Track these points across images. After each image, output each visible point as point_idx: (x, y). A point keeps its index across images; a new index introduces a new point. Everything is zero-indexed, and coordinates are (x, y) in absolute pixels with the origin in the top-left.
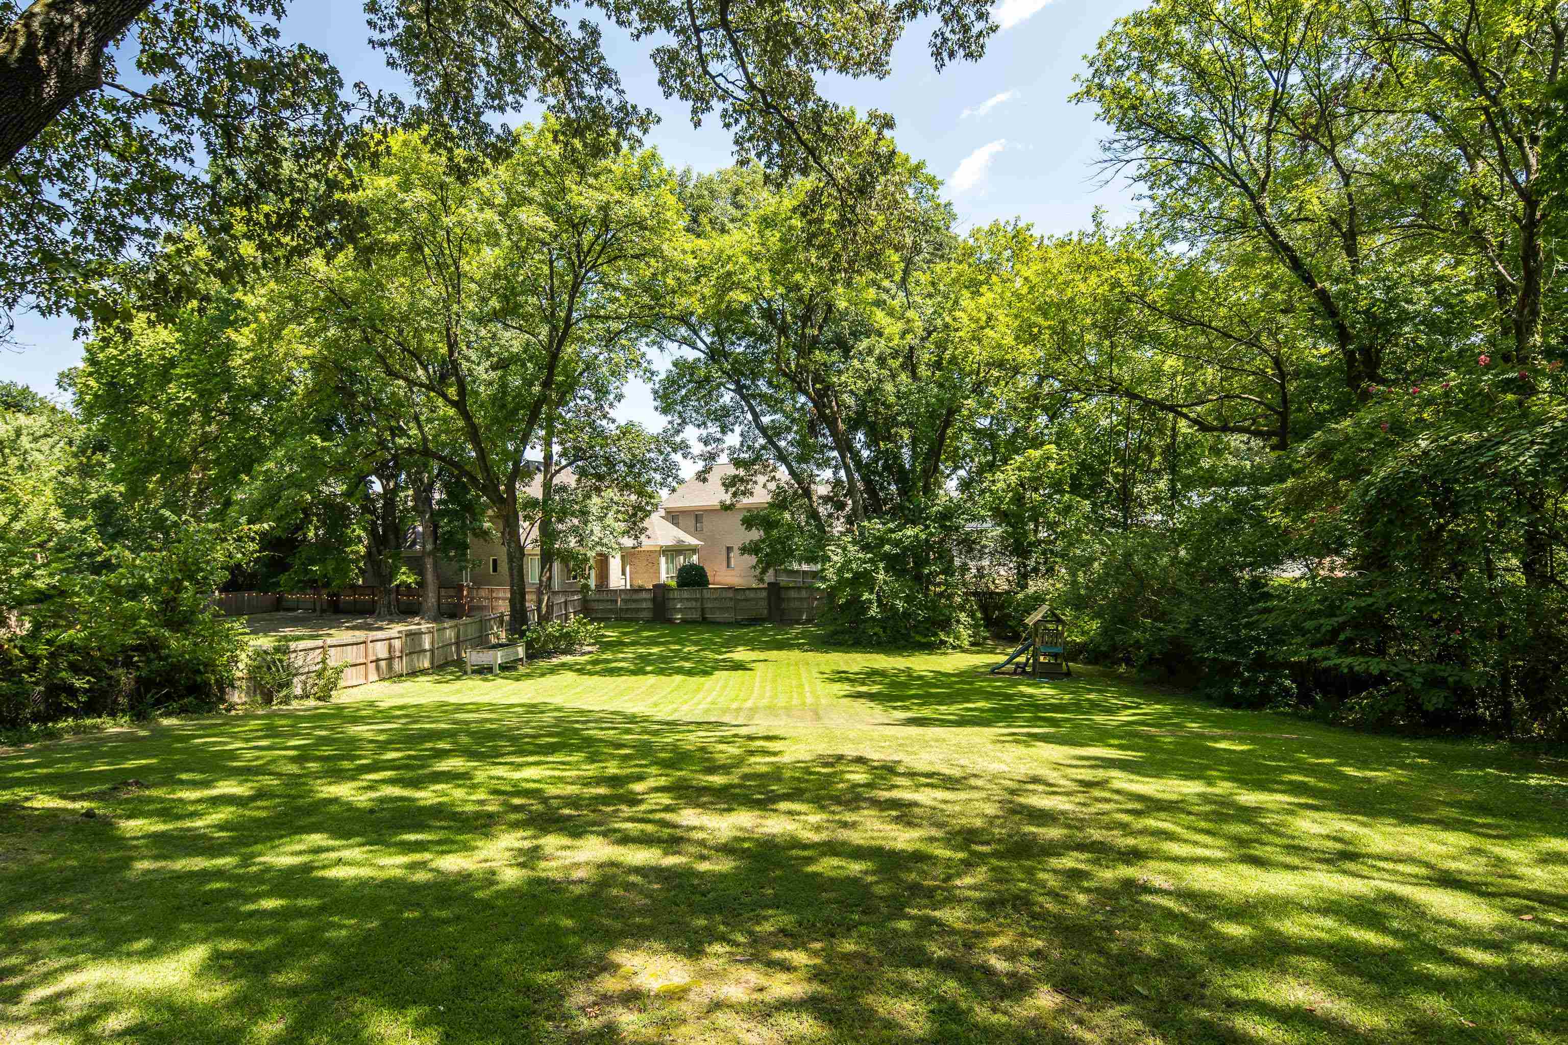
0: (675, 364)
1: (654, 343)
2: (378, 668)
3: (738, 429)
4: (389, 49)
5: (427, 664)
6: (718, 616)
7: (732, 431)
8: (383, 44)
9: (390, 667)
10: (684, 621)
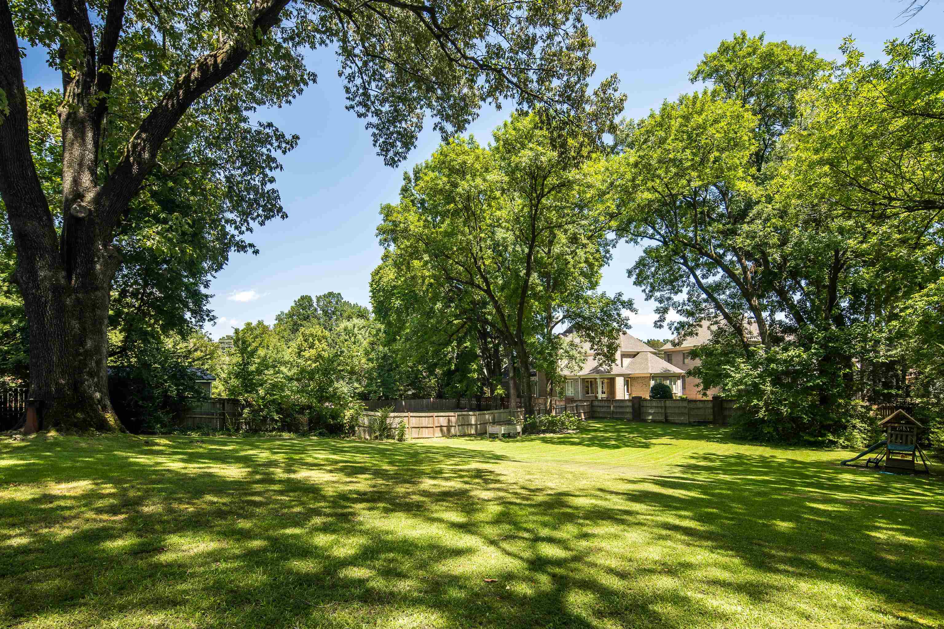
0: (645, 251)
1: (631, 240)
2: (442, 431)
3: (685, 290)
4: (356, 109)
5: (473, 432)
6: (676, 419)
7: (681, 291)
8: (352, 107)
9: (449, 431)
10: (653, 421)
